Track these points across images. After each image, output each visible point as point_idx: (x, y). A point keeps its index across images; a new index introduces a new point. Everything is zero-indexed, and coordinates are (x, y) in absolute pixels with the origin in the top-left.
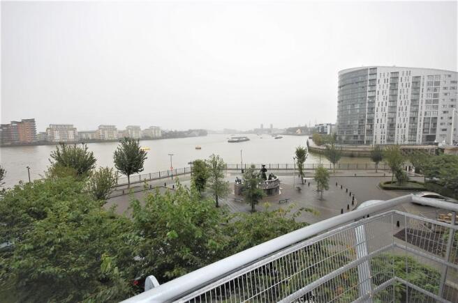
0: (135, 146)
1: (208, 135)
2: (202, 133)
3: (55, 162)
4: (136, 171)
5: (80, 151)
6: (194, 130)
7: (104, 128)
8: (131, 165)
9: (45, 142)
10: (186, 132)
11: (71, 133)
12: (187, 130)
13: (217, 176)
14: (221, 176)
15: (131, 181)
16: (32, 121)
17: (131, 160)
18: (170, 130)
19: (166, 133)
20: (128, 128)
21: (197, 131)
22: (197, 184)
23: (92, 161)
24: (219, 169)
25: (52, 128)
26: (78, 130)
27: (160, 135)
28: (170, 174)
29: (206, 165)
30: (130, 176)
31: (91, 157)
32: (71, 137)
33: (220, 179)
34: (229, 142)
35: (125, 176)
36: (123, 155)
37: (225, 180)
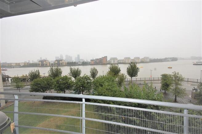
0: (135, 66)
1: (178, 60)
2: (174, 59)
3: (110, 70)
4: (135, 76)
5: (116, 67)
6: (169, 58)
7: (126, 58)
8: (133, 73)
9: (109, 64)
10: (163, 59)
11: (116, 60)
12: (164, 58)
13: (177, 84)
14: (180, 85)
15: (133, 80)
16: (106, 57)
17: (133, 71)
18: (154, 58)
19: (152, 60)
20: (135, 58)
21: (171, 58)
22: (163, 87)
23: (120, 70)
24: (178, 80)
25: (111, 59)
26: (118, 59)
27: (149, 61)
28: (150, 79)
29: (170, 77)
30: (132, 78)
31: (119, 69)
32: (116, 62)
33: (179, 86)
34: (194, 64)
35: (130, 78)
36: (130, 69)
37: (183, 87)
